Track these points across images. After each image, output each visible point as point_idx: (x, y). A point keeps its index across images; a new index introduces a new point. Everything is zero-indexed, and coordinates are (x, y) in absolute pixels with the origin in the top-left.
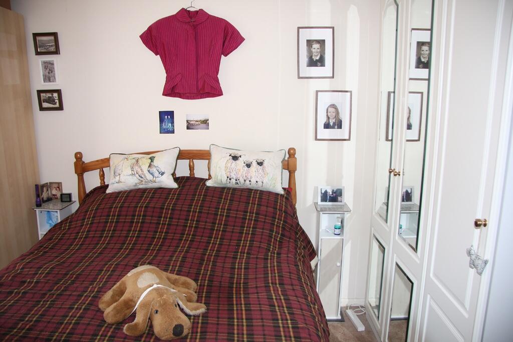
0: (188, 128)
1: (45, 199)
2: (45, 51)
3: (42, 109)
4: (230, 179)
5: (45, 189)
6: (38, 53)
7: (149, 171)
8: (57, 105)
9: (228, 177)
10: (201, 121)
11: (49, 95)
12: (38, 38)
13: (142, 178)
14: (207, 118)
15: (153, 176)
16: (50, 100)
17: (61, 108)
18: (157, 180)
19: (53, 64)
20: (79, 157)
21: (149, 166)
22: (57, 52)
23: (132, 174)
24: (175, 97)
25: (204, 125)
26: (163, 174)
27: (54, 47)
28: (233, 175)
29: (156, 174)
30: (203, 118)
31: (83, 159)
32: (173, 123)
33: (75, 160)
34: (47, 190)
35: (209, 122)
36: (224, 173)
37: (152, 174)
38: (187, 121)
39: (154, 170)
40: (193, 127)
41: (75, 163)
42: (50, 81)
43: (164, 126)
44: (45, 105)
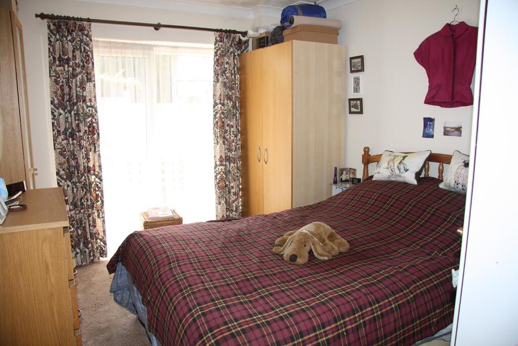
0: (445, 134)
1: (343, 179)
2: (356, 69)
3: (351, 112)
4: (457, 184)
5: (344, 172)
6: (352, 72)
7: (398, 167)
8: (359, 110)
9: (455, 182)
10: (455, 128)
11: (355, 102)
12: (353, 61)
13: (393, 171)
14: (460, 126)
15: (400, 171)
16: (355, 106)
17: (361, 112)
18: (402, 175)
19: (359, 79)
20: (367, 150)
21: (400, 163)
22: (362, 70)
23: (388, 168)
24: (436, 105)
25: (457, 132)
26: (407, 170)
27: (360, 67)
28: (460, 181)
29: (402, 170)
30: (456, 126)
31: (370, 153)
32: (433, 128)
33: (363, 153)
34: (347, 173)
35: (463, 130)
36: (453, 177)
37: (399, 170)
38: (444, 127)
39: (402, 166)
40: (449, 134)
41: (363, 155)
42: (357, 92)
43: (426, 132)
44: (353, 110)
